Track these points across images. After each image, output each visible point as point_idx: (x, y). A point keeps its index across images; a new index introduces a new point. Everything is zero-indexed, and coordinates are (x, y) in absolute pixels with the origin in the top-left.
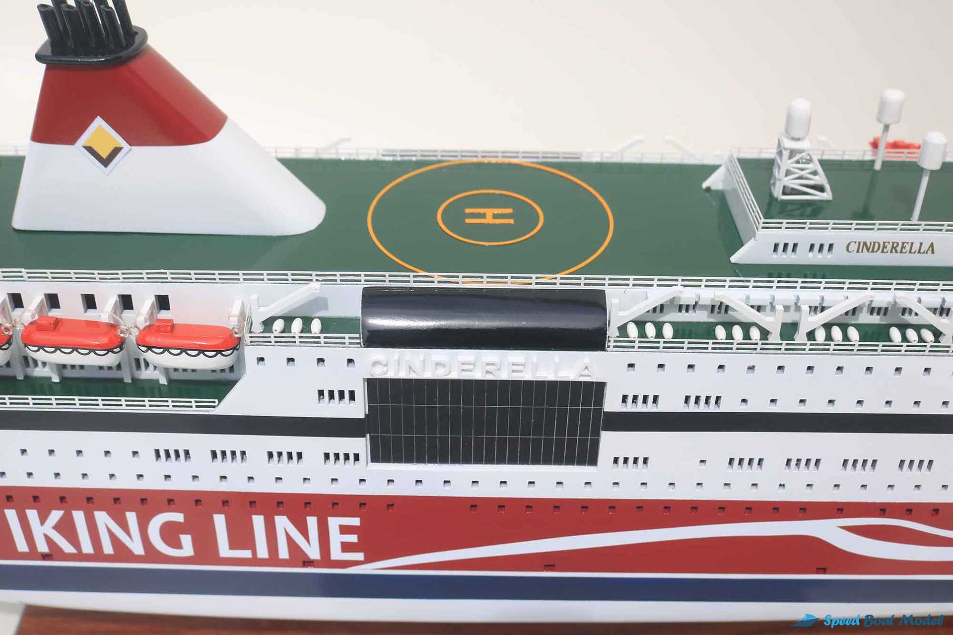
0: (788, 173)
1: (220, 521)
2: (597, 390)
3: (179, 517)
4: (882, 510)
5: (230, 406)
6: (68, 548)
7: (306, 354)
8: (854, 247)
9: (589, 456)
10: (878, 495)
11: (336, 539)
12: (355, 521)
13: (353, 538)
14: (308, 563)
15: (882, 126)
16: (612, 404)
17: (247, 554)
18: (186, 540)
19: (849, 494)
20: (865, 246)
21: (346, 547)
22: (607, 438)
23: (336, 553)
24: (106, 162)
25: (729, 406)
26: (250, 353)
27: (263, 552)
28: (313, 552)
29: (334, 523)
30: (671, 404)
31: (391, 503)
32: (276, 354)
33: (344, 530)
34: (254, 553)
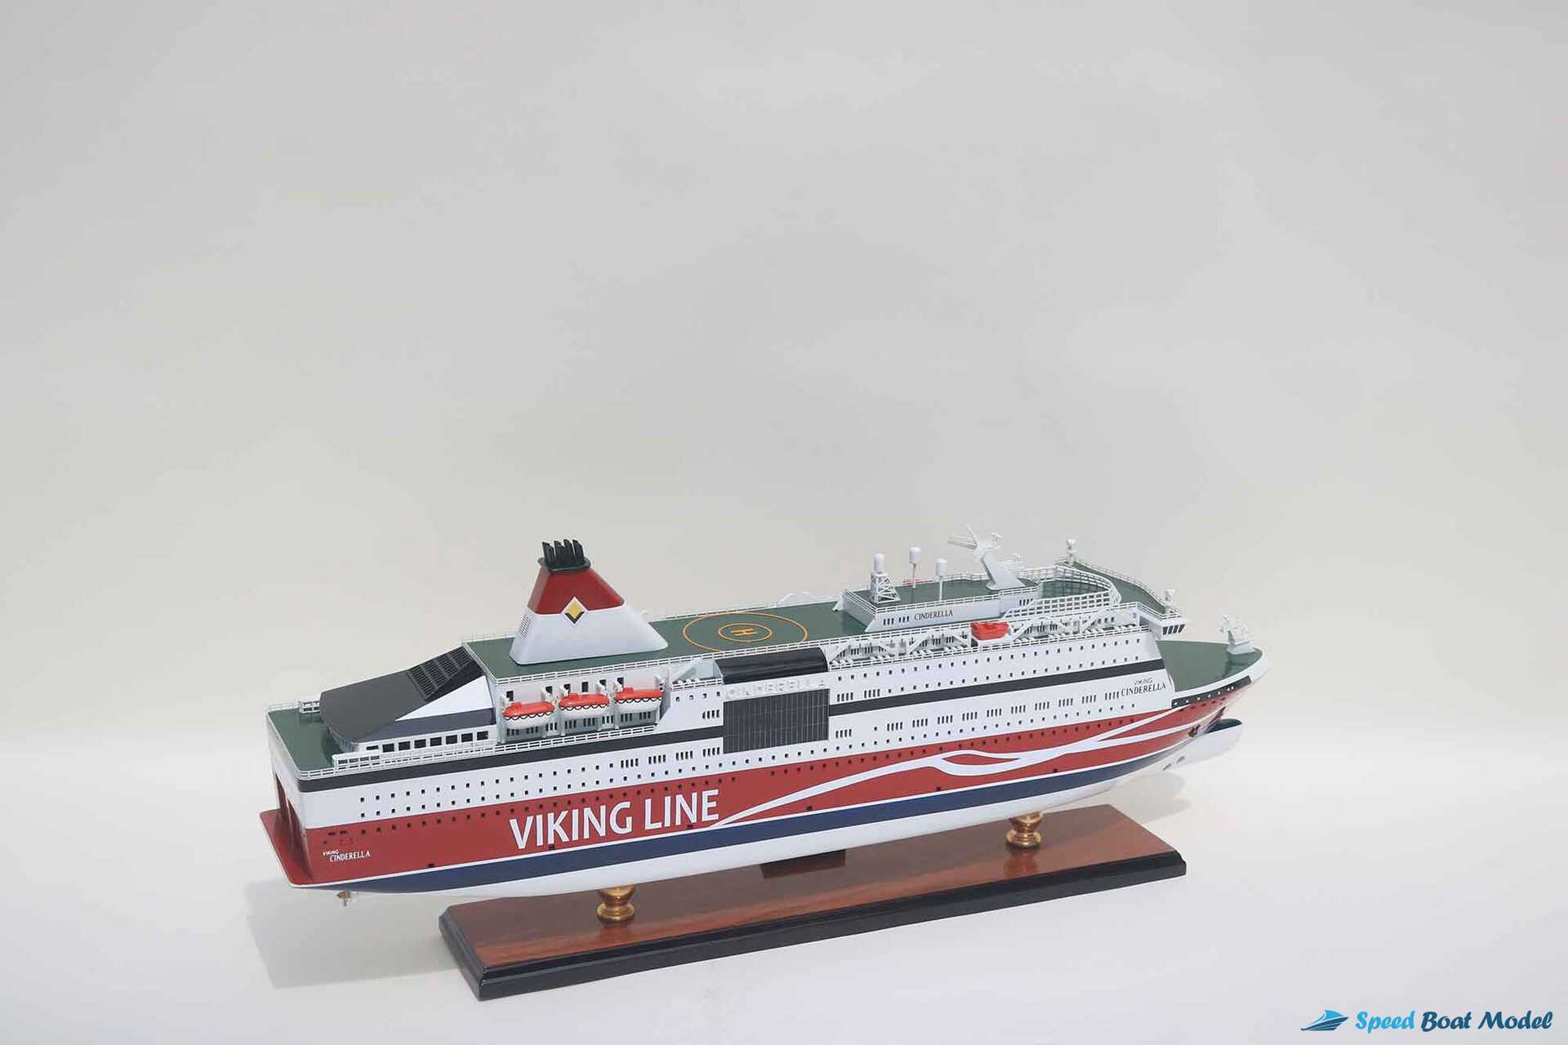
0: (880, 589)
1: (648, 802)
2: (825, 693)
3: (627, 805)
4: (960, 745)
5: (662, 727)
6: (565, 838)
7: (698, 692)
8: (918, 617)
9: (823, 735)
10: (956, 737)
11: (706, 805)
12: (715, 792)
13: (714, 804)
14: (691, 827)
15: (912, 566)
16: (833, 701)
17: (658, 825)
18: (629, 820)
19: (944, 739)
20: (922, 616)
21: (711, 811)
22: (833, 720)
23: (706, 817)
24: (574, 621)
25: (884, 694)
26: (673, 695)
27: (668, 823)
28: (693, 819)
29: (706, 794)
30: (859, 697)
31: (733, 776)
32: (684, 694)
33: (710, 799)
34: (663, 824)
